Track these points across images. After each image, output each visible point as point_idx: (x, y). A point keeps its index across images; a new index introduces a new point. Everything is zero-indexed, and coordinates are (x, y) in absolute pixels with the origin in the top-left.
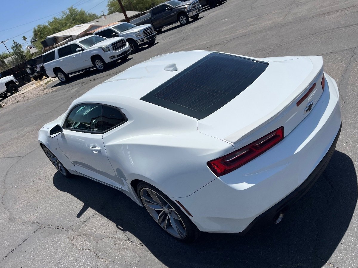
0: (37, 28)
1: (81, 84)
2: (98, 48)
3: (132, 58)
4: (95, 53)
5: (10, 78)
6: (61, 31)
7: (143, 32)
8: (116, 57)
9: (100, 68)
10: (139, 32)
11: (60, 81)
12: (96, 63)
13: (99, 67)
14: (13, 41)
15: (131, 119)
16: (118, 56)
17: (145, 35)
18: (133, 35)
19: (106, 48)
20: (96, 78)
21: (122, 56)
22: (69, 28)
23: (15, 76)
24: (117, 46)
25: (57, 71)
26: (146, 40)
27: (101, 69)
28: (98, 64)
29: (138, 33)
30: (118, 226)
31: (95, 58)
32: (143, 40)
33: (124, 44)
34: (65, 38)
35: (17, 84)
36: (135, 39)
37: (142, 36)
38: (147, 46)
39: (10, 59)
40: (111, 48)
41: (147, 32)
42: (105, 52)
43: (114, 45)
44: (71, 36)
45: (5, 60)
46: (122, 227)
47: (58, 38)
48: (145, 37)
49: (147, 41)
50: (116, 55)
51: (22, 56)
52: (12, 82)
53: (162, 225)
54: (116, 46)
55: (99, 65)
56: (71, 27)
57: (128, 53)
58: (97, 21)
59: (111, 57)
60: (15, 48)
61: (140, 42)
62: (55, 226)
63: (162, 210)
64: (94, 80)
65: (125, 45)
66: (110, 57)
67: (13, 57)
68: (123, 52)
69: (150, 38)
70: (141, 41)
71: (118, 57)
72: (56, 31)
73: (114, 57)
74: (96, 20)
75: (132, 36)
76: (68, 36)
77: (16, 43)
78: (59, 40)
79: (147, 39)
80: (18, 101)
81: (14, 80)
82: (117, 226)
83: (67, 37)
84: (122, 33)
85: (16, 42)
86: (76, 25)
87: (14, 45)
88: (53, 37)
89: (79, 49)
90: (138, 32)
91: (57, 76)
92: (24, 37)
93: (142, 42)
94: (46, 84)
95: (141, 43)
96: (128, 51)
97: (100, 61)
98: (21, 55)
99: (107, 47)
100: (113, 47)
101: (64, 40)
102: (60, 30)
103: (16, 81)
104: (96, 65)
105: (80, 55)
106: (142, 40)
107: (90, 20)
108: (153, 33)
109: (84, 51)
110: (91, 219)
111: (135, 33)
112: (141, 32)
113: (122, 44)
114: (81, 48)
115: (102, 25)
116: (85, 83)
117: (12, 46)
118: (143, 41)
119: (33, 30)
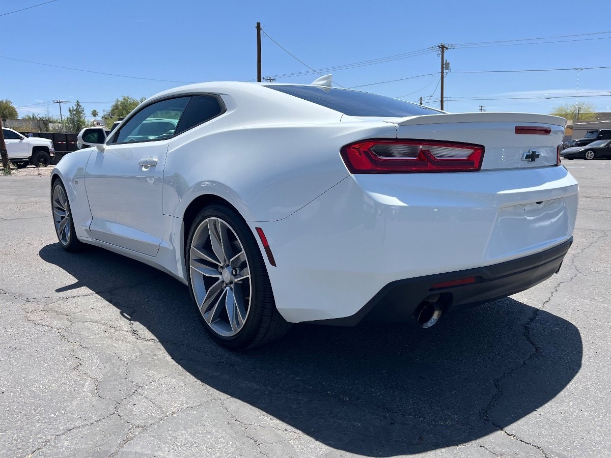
0: (121, 99)
5: (47, 142)
14: (78, 101)
15: (232, 109)
23: (55, 145)
30: (124, 314)
35: (52, 155)
45: (50, 125)
46: (129, 316)
53: (205, 317)
60: (74, 112)
62: (9, 291)
63: (218, 279)
77: (80, 106)
80: (39, 174)
82: (122, 313)
85: (80, 104)
87: (75, 108)
92: (95, 111)
98: (78, 125)
110: (80, 299)
117: (71, 109)
119: (114, 104)
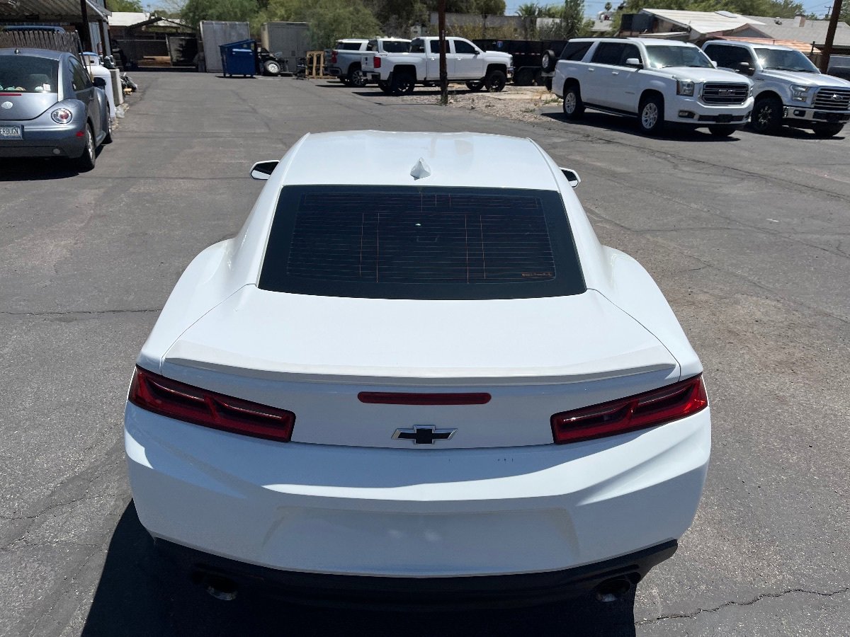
1: (581, 136)
2: (670, 76)
3: (737, 140)
4: (658, 85)
6: (683, 9)
7: (816, 94)
8: (696, 117)
9: (644, 124)
10: (808, 88)
11: (563, 111)
12: (645, 109)
13: (646, 121)
16: (702, 118)
17: (816, 103)
18: (788, 90)
19: (689, 85)
20: (615, 141)
21: (714, 123)
22: (705, 11)
24: (717, 93)
25: (572, 86)
26: (809, 116)
27: (646, 126)
28: (647, 114)
29: (804, 90)
31: (652, 97)
32: (805, 112)
33: (739, 96)
34: (675, 27)
36: (785, 100)
37: (809, 101)
38: (810, 131)
39: (548, 21)
40: (698, 93)
41: (830, 97)
42: (678, 93)
43: (709, 90)
44: (689, 30)
47: (662, 21)
48: (815, 108)
49: (811, 119)
50: (699, 112)
51: (573, 27)
52: (501, 67)
54: (713, 92)
55: (649, 118)
56: (710, 11)
57: (732, 123)
58: (777, 23)
59: (686, 112)
61: (790, 113)
64: (609, 142)
65: (741, 100)
66: (681, 111)
67: (558, 20)
68: (720, 115)
69: (827, 116)
70: (797, 112)
71: (699, 120)
72: (672, 6)
73: (691, 115)
74: (778, 19)
75: (783, 89)
76: (683, 26)
78: (660, 27)
79: (816, 115)
81: (509, 66)
83: (682, 29)
84: (766, 72)
86: (727, 10)
88: (654, 15)
89: (635, 61)
90: (803, 87)
91: (564, 98)
93: (796, 115)
94: (547, 102)
95: (791, 116)
96: (740, 118)
97: (655, 110)
99: (692, 85)
100: (706, 93)
101: (672, 31)
102: (684, 6)
103: (511, 69)
104: (644, 113)
105: (628, 76)
106: (800, 111)
107: (768, 13)
108: (846, 109)
109: (641, 71)
111: (795, 86)
112: (811, 92)
113: (734, 95)
114: (641, 61)
115: (770, 35)
116: (590, 139)
118: (802, 113)
